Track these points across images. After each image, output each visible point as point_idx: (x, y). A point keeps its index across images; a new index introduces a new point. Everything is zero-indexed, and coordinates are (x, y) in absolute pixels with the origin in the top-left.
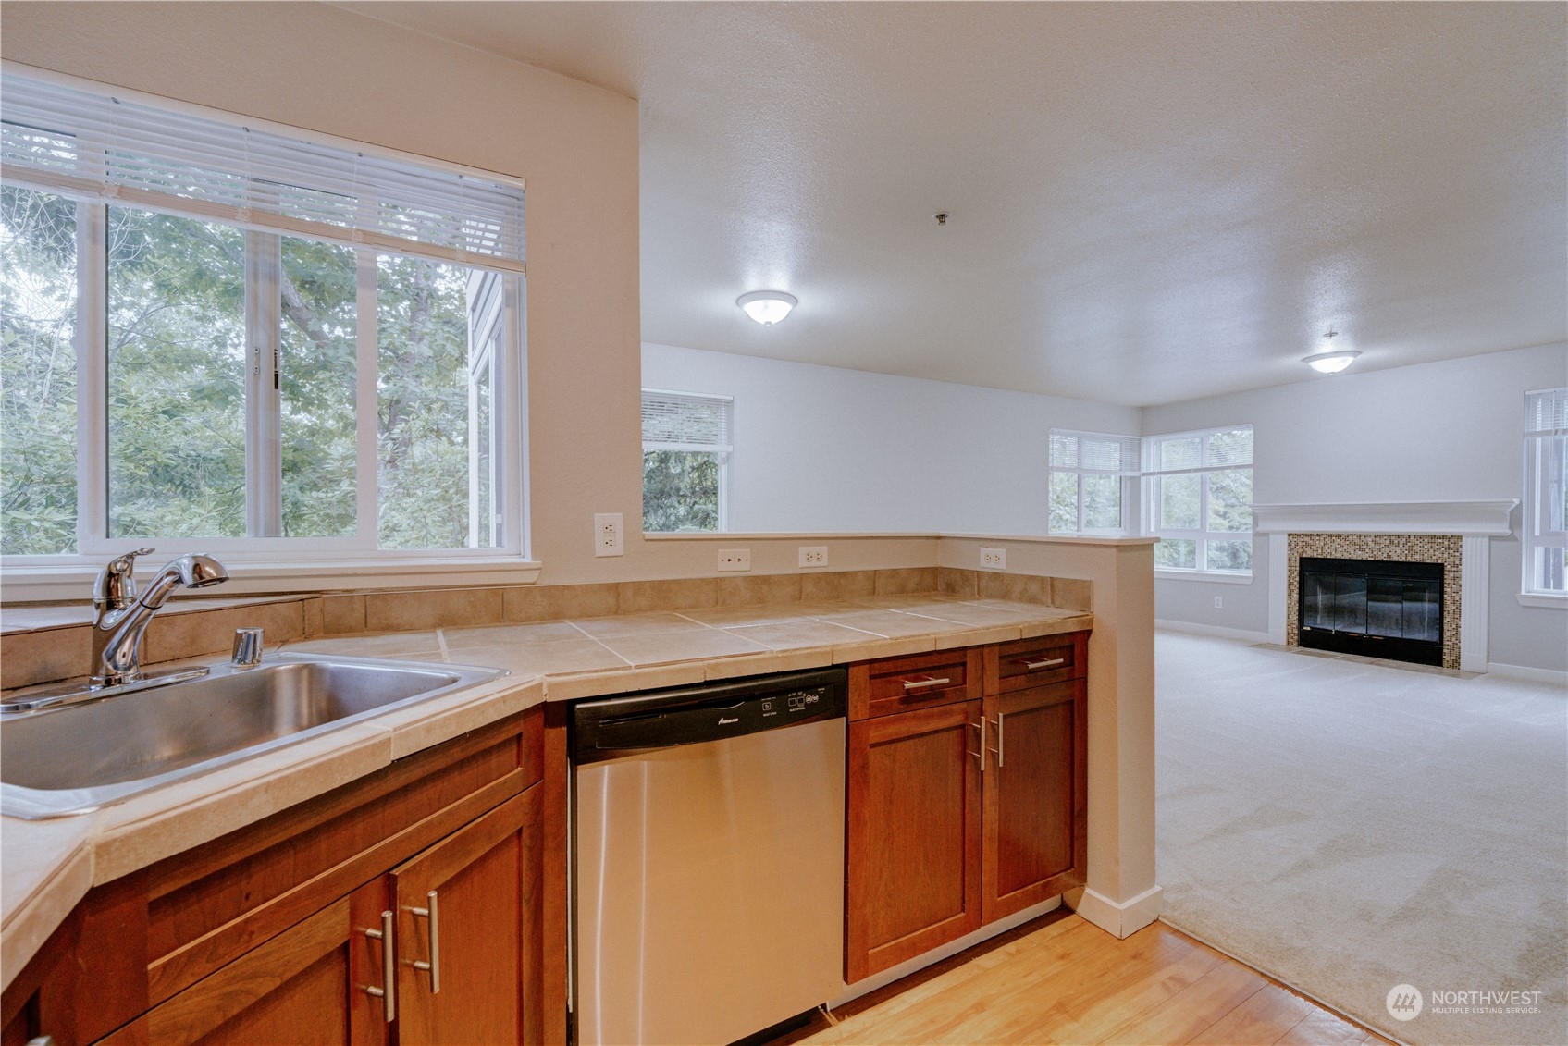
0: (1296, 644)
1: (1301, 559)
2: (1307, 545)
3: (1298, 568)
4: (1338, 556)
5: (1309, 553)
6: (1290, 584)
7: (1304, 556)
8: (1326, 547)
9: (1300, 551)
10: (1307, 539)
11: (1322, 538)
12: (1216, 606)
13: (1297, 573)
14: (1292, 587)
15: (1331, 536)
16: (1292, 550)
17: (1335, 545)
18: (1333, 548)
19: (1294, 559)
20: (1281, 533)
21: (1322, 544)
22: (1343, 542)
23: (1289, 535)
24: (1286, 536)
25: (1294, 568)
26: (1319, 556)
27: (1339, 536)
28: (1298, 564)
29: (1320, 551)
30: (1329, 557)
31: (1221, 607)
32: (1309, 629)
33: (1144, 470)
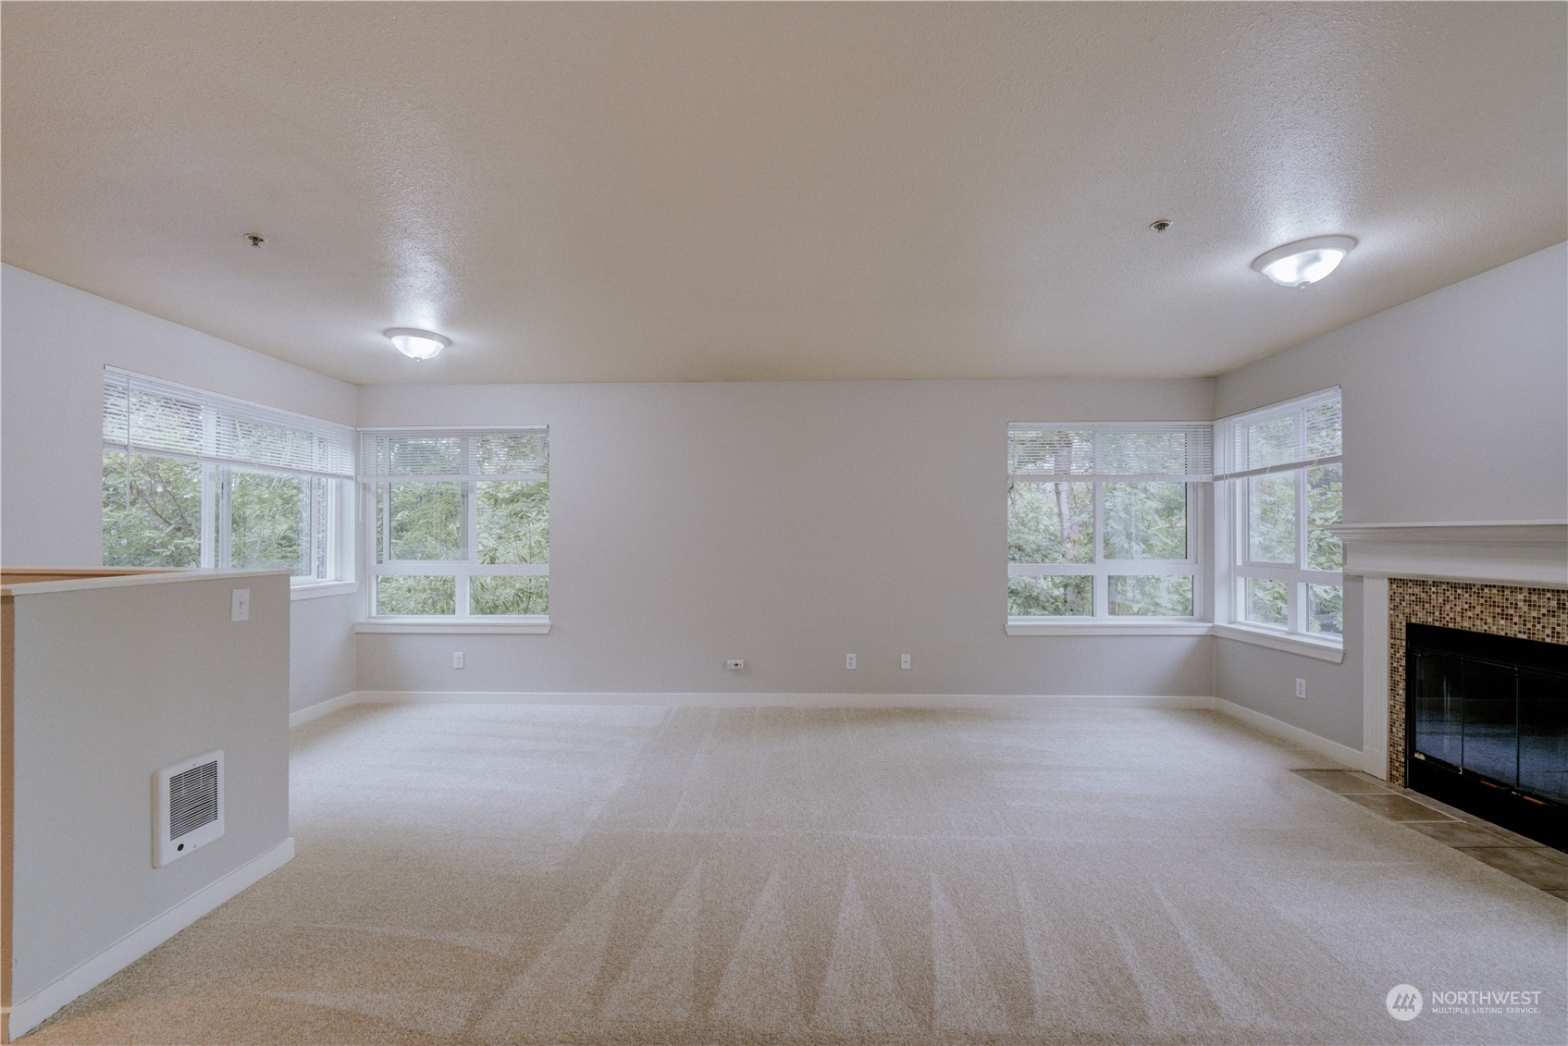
0: (1401, 781)
1: (1410, 626)
2: (1419, 601)
3: (1404, 644)
4: (1466, 624)
5: (1421, 617)
6: (1393, 670)
7: (1413, 621)
8: (1448, 607)
9: (1407, 610)
10: (1417, 590)
11: (1440, 590)
12: (1298, 695)
13: (1402, 651)
14: (1398, 678)
15: (1454, 586)
16: (1395, 608)
17: (1461, 604)
18: (1458, 609)
19: (1398, 626)
20: (1378, 576)
21: (1441, 600)
22: (1473, 600)
23: (1392, 581)
24: (1386, 583)
25: (1398, 642)
26: (1437, 624)
27: (1468, 587)
28: (1404, 636)
29: (1437, 614)
30: (1451, 625)
31: (1303, 696)
32: (1422, 757)
33: (1218, 472)
